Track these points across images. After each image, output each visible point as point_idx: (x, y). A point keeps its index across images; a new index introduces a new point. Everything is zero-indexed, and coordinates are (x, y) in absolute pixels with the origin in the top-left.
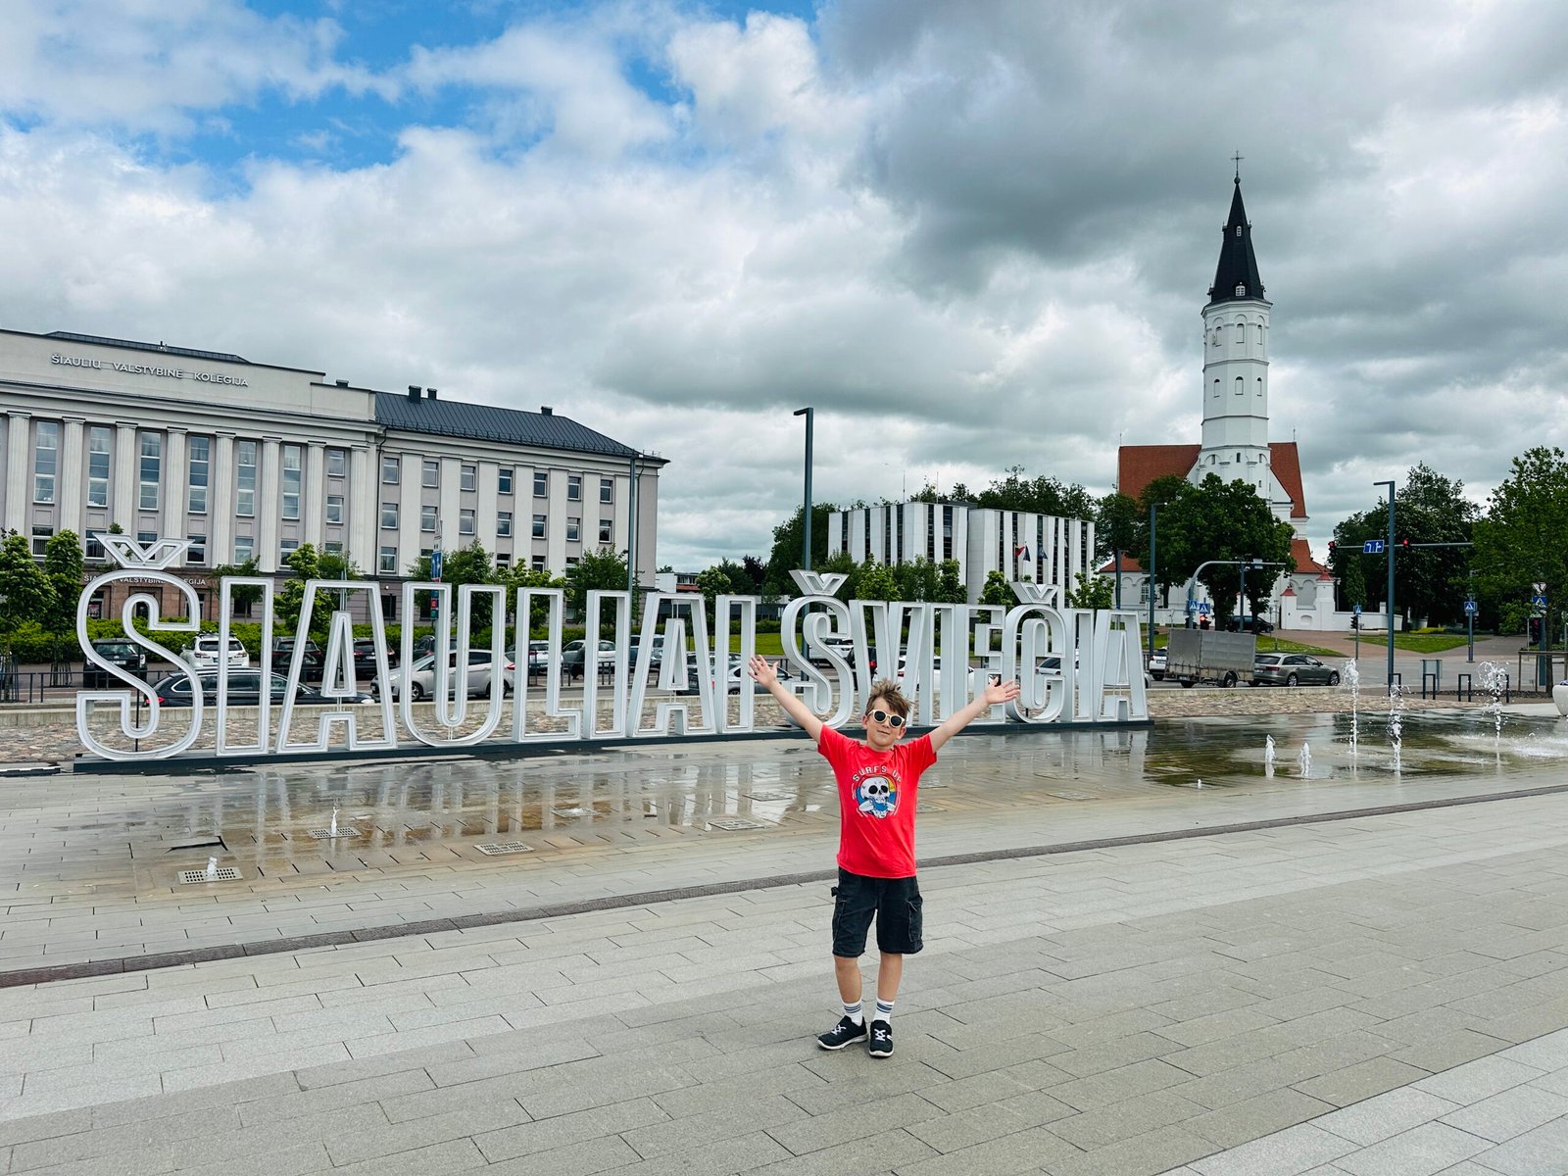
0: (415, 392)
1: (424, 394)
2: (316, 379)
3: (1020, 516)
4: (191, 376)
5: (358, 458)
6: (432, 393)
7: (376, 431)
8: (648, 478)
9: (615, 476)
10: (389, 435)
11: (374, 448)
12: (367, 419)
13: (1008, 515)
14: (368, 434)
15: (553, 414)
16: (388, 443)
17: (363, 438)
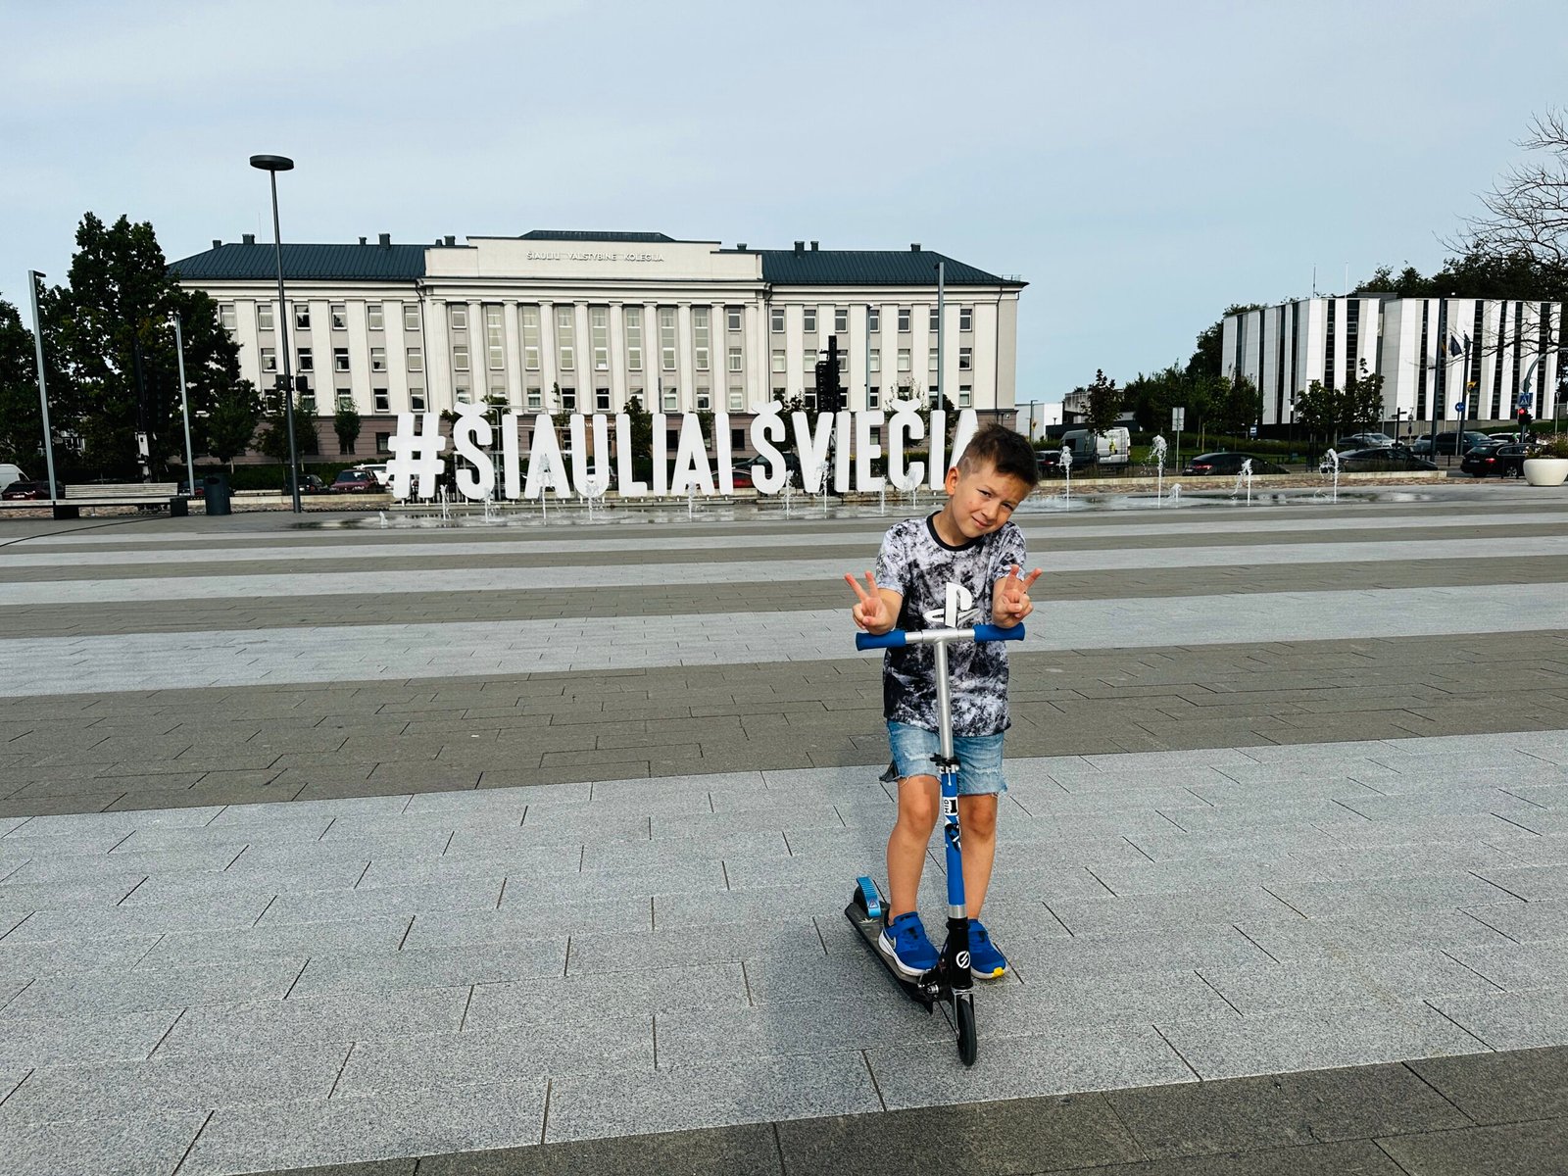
0: (799, 246)
1: (808, 247)
2: (716, 248)
3: (1451, 303)
4: (622, 257)
5: (750, 311)
6: (815, 245)
7: (762, 288)
8: (1009, 303)
9: (974, 304)
10: (774, 290)
11: (762, 303)
12: (755, 278)
13: (1434, 304)
14: (757, 291)
15: (922, 250)
16: (775, 297)
17: (753, 295)
